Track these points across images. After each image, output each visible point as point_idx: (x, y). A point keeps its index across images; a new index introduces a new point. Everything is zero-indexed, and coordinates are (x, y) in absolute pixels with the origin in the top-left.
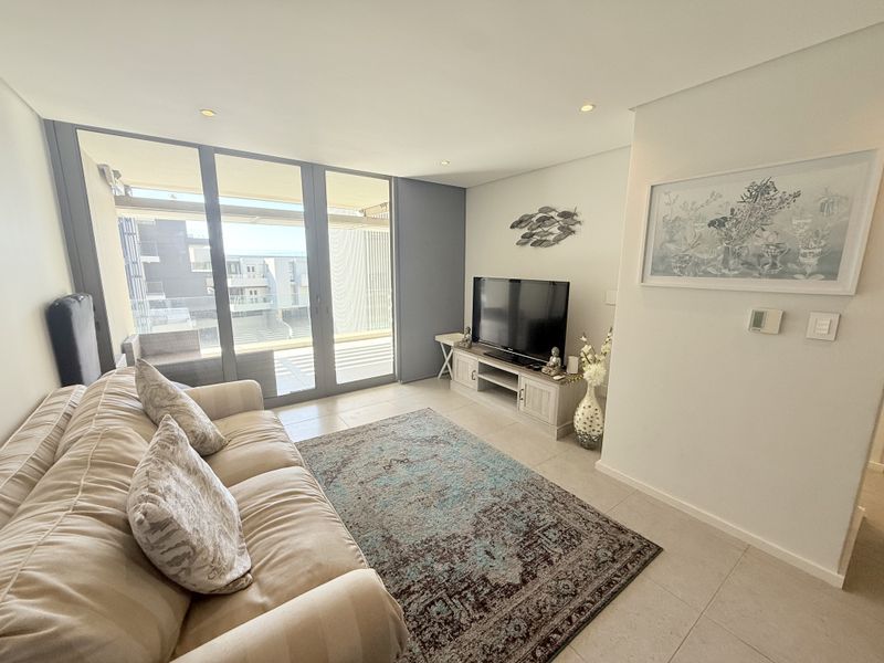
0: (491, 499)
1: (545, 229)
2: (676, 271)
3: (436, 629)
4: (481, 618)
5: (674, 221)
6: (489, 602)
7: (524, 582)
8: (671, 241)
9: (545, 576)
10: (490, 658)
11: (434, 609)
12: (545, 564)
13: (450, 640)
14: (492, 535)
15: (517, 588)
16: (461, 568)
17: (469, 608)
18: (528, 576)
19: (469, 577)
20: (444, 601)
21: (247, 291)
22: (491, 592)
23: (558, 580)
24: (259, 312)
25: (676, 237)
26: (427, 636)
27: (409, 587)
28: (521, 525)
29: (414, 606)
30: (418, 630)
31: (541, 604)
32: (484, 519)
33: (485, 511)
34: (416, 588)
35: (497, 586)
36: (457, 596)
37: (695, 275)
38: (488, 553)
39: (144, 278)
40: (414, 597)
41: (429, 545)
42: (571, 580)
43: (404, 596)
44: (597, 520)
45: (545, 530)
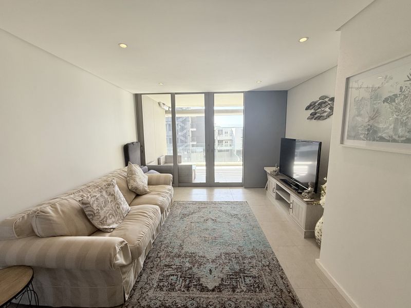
0: (235, 250)
1: (323, 109)
2: (362, 136)
3: (166, 284)
4: (184, 291)
5: (361, 100)
6: (192, 288)
7: (213, 290)
8: (359, 115)
9: (226, 294)
10: (172, 306)
11: (172, 277)
12: (231, 290)
13: (167, 291)
14: (220, 265)
15: (208, 290)
16: (195, 270)
17: (183, 285)
18: (218, 289)
19: (194, 275)
20: (177, 277)
21: (224, 142)
22: (196, 285)
23: (230, 300)
24: (228, 151)
25: (362, 112)
26: (161, 284)
27: (172, 265)
28: (237, 268)
29: (167, 272)
30: (161, 280)
31: (211, 303)
32: (223, 257)
33: (227, 254)
34: (173, 267)
35: (201, 285)
36: (183, 278)
37: (374, 140)
38: (210, 270)
39: (191, 136)
40: (170, 269)
41: (192, 256)
42: (236, 304)
43: (168, 267)
44: (283, 288)
45: (247, 276)
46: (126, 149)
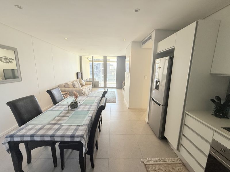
46: (77, 74)
